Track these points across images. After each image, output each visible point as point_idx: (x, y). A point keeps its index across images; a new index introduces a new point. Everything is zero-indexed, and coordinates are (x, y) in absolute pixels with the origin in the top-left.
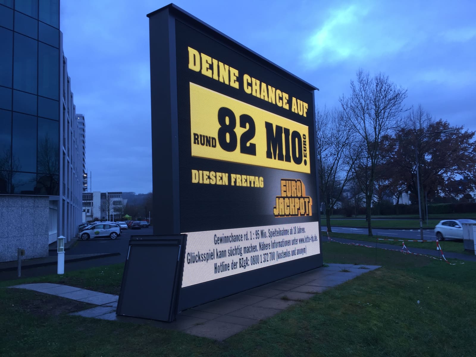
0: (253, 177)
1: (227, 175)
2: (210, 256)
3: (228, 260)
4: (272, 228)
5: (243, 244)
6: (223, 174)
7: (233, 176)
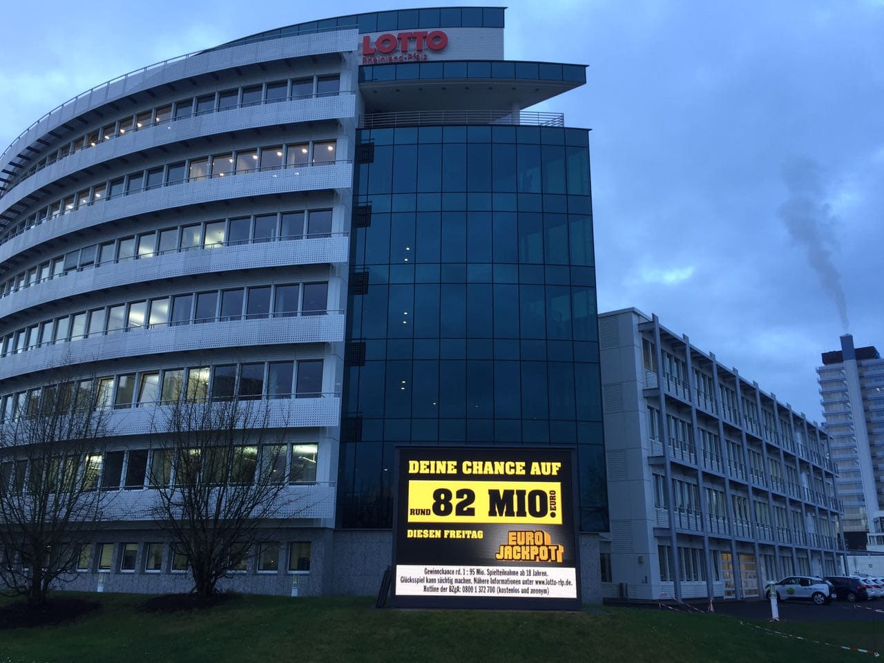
0: (470, 531)
1: (440, 531)
2: (422, 581)
3: (436, 585)
4: (492, 568)
5: (454, 577)
6: (436, 531)
7: (446, 531)
